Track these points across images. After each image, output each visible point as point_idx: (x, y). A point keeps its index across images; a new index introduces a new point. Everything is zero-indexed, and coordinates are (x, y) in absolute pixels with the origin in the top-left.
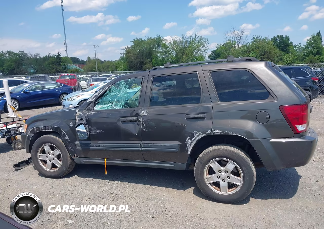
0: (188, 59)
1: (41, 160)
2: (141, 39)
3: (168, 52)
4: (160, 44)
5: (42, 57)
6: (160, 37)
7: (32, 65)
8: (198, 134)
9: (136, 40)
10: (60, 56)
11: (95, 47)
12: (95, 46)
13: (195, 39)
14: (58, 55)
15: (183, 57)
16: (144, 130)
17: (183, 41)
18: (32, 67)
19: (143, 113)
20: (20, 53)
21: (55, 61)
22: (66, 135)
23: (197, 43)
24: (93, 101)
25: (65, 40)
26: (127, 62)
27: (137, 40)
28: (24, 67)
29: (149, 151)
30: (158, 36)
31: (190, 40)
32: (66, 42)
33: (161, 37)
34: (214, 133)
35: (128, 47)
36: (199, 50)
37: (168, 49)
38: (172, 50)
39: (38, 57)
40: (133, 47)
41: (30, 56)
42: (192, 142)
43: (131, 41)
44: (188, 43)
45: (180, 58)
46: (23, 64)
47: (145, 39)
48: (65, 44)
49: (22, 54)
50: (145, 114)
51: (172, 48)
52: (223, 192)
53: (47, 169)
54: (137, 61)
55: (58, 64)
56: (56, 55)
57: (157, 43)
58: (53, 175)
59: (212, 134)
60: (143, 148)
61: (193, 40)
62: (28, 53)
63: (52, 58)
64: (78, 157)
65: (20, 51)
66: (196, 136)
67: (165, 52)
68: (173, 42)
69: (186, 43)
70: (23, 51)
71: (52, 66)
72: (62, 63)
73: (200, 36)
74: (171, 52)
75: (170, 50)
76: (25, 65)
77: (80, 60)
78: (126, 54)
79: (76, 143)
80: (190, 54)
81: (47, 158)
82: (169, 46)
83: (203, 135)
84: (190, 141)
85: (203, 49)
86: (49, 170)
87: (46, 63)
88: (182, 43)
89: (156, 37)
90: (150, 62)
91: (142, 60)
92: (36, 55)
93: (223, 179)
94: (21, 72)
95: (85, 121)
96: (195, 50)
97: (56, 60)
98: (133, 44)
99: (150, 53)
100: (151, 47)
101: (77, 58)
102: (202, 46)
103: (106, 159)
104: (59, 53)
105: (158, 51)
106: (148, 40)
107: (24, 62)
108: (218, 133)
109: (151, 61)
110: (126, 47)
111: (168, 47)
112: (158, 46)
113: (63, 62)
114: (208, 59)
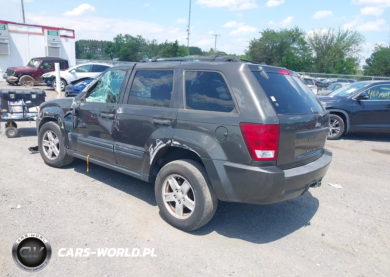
0: (330, 60)
1: (45, 146)
2: (273, 31)
3: (305, 49)
4: (297, 39)
5: (159, 44)
6: (298, 30)
7: (148, 51)
8: (159, 143)
9: (266, 31)
10: (178, 44)
11: (216, 37)
12: (216, 35)
13: (345, 35)
14: (175, 43)
15: (324, 58)
16: (118, 130)
17: (327, 37)
18: (148, 55)
19: (120, 111)
20: (138, 37)
21: (171, 50)
22: (62, 124)
23: (348, 41)
24: (86, 91)
25: (189, 26)
26: (251, 58)
27: (268, 31)
28: (139, 53)
29: (119, 154)
30: (296, 28)
31: (339, 36)
32: (189, 29)
33: (300, 30)
34: (173, 144)
35: (254, 39)
36: (349, 51)
37: (306, 45)
38: (310, 47)
39: (155, 43)
40: (261, 40)
41: (147, 41)
42: (154, 151)
43: (260, 32)
44: (335, 39)
45: (320, 58)
46: (139, 50)
47: (278, 31)
48: (187, 31)
49: (140, 39)
50: (121, 112)
51: (311, 44)
52: (177, 215)
53: (48, 156)
54: (263, 57)
55: (174, 53)
56: (174, 43)
57: (293, 36)
58: (51, 163)
59: (172, 145)
60: (115, 150)
61: (342, 36)
62: (145, 39)
63: (169, 46)
64: (69, 149)
65: (138, 36)
66: (158, 144)
67: (301, 49)
68: (314, 37)
69: (332, 39)
70: (141, 36)
71: (167, 55)
72: (178, 52)
73: (354, 31)
74: (309, 50)
75: (309, 47)
76: (141, 52)
77: (203, 51)
78: (251, 48)
79: (69, 134)
80: (334, 54)
81: (49, 145)
82: (308, 42)
83: (164, 145)
84: (152, 149)
85: (355, 49)
86: (49, 157)
87: (162, 50)
88: (326, 39)
89: (292, 30)
90: (279, 59)
91: (270, 57)
92: (153, 42)
93: (179, 199)
94: (135, 59)
95: (74, 112)
96: (344, 49)
97: (173, 49)
98: (261, 36)
99: (281, 48)
100: (283, 42)
101: (199, 48)
102: (353, 45)
103: (88, 156)
104: (176, 41)
105: (292, 47)
106: (282, 32)
107: (140, 48)
108: (176, 144)
109: (281, 59)
110: (253, 40)
111: (306, 43)
112: (294, 40)
113: (180, 52)
114: (366, 64)
